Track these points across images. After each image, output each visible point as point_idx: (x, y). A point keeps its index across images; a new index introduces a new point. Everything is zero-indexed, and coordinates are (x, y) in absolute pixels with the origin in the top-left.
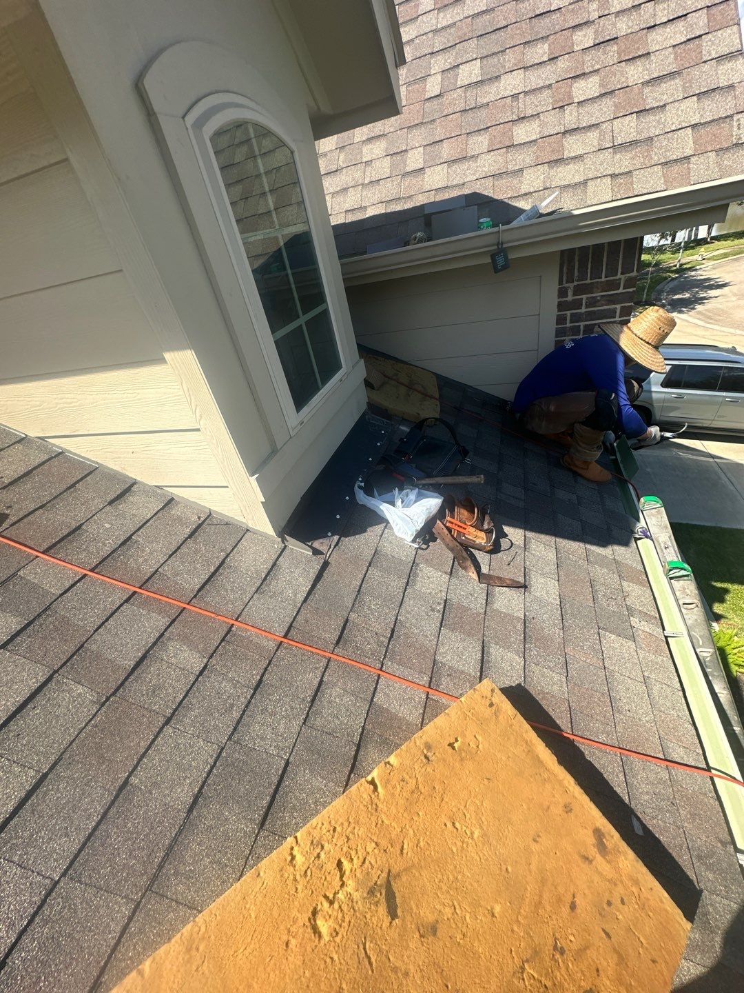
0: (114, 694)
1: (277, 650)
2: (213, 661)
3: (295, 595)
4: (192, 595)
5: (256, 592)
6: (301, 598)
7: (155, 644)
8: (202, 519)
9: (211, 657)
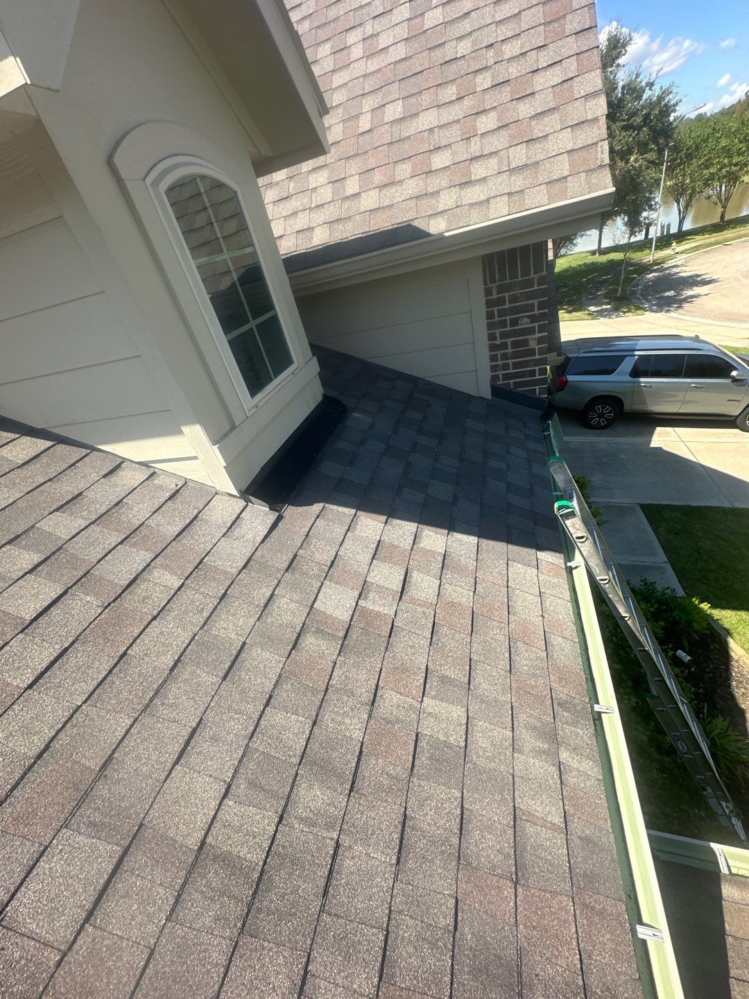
0: (114, 601)
1: (238, 574)
2: (188, 581)
3: (255, 538)
4: (172, 539)
5: (223, 536)
6: (259, 539)
7: (143, 570)
8: (179, 486)
9: (187, 578)
